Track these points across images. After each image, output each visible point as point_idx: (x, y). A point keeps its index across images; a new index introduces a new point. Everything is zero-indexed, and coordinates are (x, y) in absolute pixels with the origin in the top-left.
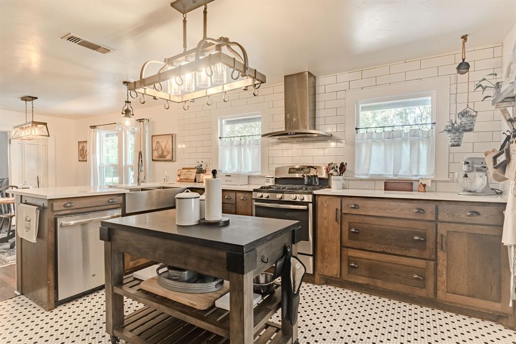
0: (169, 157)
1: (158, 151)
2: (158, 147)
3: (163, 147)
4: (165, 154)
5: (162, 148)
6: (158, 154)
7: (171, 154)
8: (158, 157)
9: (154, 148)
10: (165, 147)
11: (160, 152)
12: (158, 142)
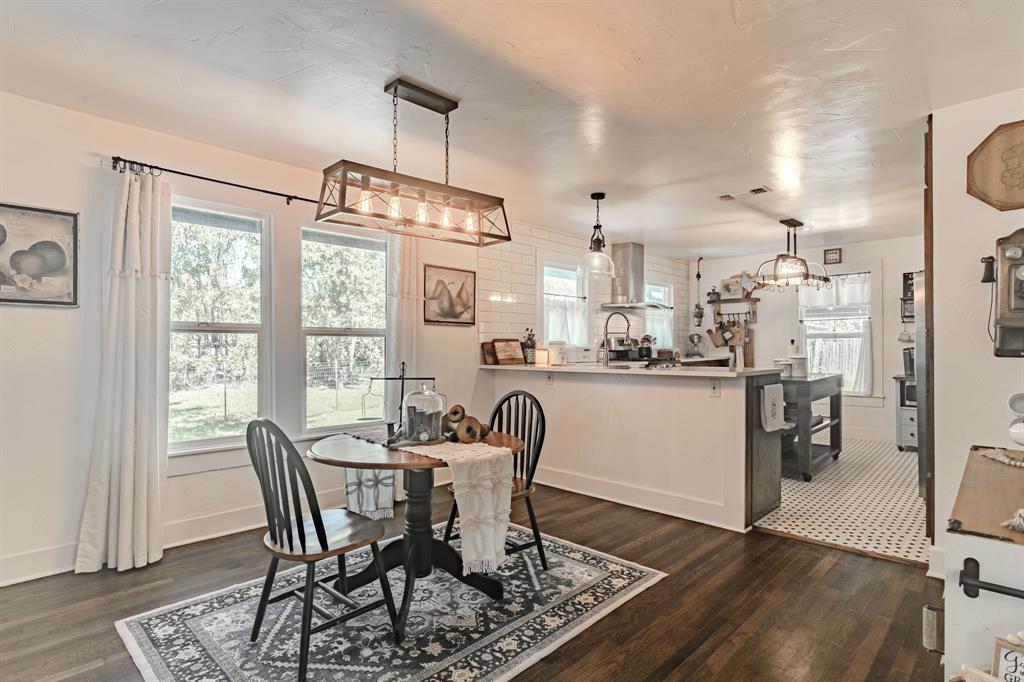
0: (466, 317)
1: (441, 302)
2: (440, 295)
3: (454, 294)
4: (459, 309)
5: (450, 297)
6: (442, 309)
7: (470, 311)
8: (439, 315)
9: (430, 294)
10: (459, 295)
11: (446, 304)
12: (440, 282)
